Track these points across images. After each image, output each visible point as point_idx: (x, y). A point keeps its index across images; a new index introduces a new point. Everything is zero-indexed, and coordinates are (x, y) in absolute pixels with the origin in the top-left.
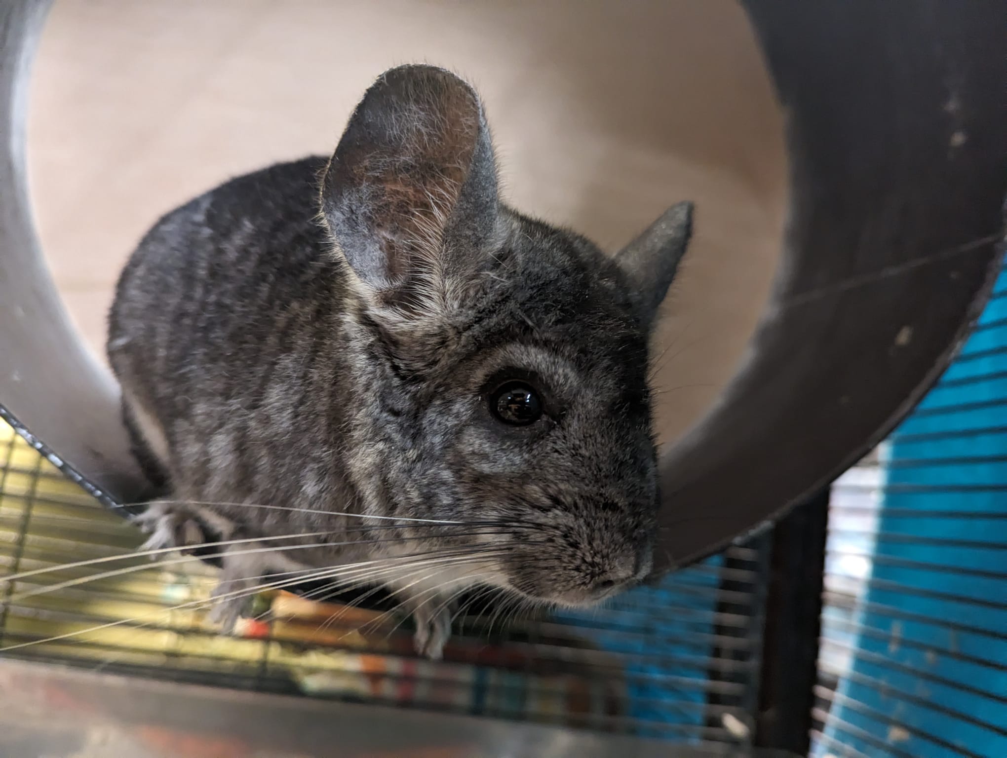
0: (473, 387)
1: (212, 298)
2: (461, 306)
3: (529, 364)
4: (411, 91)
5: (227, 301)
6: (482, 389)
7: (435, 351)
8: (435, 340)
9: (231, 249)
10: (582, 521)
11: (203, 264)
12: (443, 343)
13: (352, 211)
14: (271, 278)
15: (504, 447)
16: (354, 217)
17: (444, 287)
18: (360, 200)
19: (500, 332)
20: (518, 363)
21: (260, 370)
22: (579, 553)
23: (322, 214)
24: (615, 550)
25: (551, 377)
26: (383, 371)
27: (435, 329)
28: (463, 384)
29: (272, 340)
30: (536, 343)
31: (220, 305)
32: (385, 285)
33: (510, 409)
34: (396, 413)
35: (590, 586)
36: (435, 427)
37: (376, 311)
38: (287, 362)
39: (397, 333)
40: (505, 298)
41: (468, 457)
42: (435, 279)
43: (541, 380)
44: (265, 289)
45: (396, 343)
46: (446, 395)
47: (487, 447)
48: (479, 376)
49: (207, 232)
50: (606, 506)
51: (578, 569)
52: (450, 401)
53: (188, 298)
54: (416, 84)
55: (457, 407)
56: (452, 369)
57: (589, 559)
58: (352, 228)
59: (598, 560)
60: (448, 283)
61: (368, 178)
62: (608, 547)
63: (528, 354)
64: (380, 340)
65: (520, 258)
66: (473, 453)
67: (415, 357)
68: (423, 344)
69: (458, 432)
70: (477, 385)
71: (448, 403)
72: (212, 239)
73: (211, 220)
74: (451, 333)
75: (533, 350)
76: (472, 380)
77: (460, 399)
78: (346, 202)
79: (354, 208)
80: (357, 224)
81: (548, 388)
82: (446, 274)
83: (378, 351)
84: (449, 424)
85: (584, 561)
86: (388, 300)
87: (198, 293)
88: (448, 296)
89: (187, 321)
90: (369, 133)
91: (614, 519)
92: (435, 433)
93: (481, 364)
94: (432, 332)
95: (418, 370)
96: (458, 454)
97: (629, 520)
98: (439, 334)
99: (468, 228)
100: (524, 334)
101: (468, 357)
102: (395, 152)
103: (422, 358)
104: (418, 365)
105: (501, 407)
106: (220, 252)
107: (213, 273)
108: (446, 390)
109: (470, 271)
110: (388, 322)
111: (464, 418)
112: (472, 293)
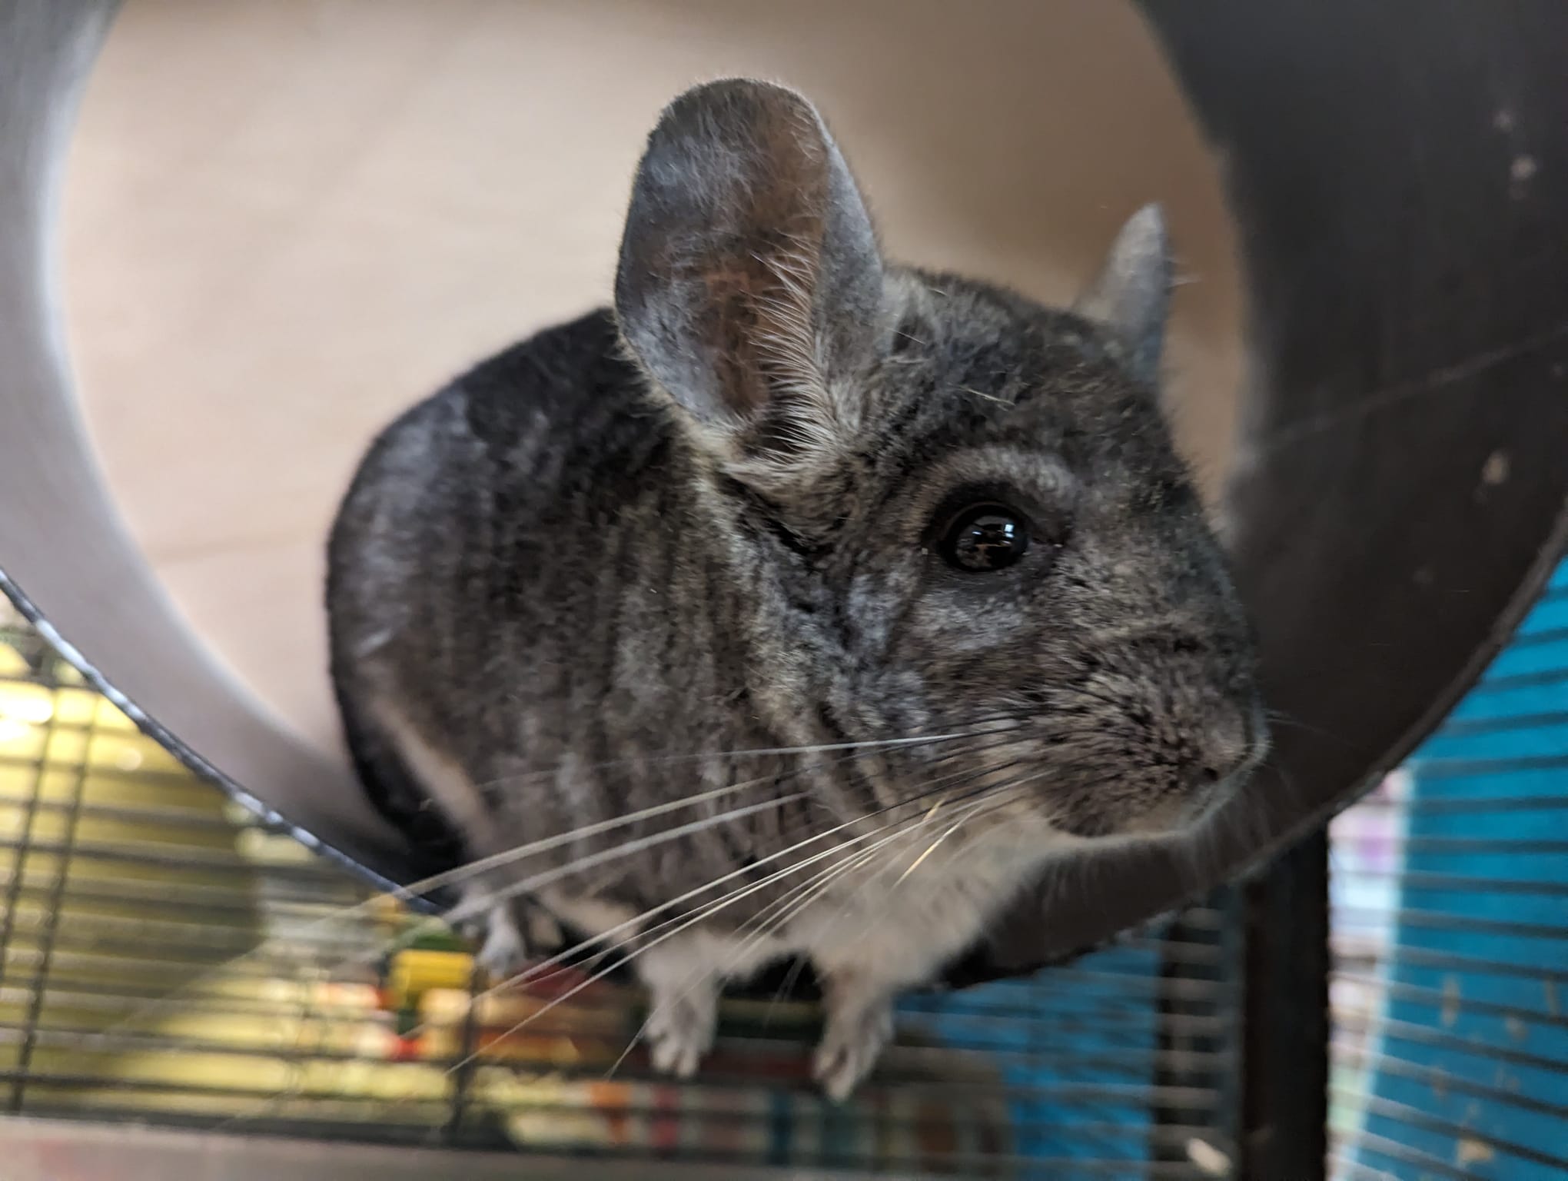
0: (910, 538)
1: (509, 540)
2: (864, 418)
3: (992, 472)
4: (712, 126)
5: (530, 537)
6: (925, 536)
7: (838, 502)
8: (836, 485)
9: (521, 457)
10: (1143, 679)
11: (485, 494)
12: (850, 485)
13: (664, 328)
14: (586, 483)
15: (987, 607)
16: (669, 336)
17: (831, 398)
18: (674, 310)
19: (933, 436)
20: (973, 475)
21: (600, 628)
22: (1156, 733)
23: (623, 340)
24: (1208, 714)
25: (1033, 483)
26: (771, 548)
27: (831, 467)
28: (892, 538)
29: (605, 577)
30: (994, 439)
31: (520, 545)
32: (742, 424)
33: (977, 549)
34: (808, 608)
35: (1183, 785)
36: (869, 616)
37: (736, 468)
38: (635, 599)
39: (778, 491)
40: (927, 387)
41: (935, 641)
42: (813, 388)
43: (1017, 491)
44: (579, 500)
45: (776, 506)
46: (873, 564)
47: (961, 616)
48: (914, 518)
49: (480, 446)
50: (1179, 646)
51: (1159, 760)
52: (882, 571)
53: (472, 547)
54: (717, 112)
55: (894, 577)
56: (871, 520)
57: (1171, 738)
58: (670, 353)
59: (1184, 734)
60: (835, 390)
61: (677, 273)
62: (1197, 710)
63: (986, 458)
64: (751, 509)
65: (935, 322)
66: (942, 632)
67: (809, 519)
68: (820, 496)
69: (906, 614)
70: (914, 533)
71: (878, 578)
72: (491, 455)
73: (478, 427)
74: (858, 466)
75: (991, 451)
76: (906, 526)
77: (894, 565)
78: (652, 314)
79: (666, 322)
80: (676, 346)
81: (1031, 501)
82: (830, 377)
83: (755, 523)
84: (888, 605)
85: (1164, 743)
86: (749, 448)
87: (487, 536)
88: (840, 410)
89: (478, 584)
90: (665, 203)
91: (1196, 664)
92: (872, 625)
93: (913, 498)
94: (829, 471)
95: (822, 537)
96: (918, 641)
97: (1221, 663)
98: (843, 472)
99: (848, 301)
100: (973, 430)
101: (891, 493)
102: (707, 224)
103: (823, 518)
104: (819, 530)
105: (964, 549)
106: (506, 466)
107: (502, 502)
108: (870, 556)
109: (866, 363)
110: (758, 477)
111: (909, 590)
112: (875, 395)
